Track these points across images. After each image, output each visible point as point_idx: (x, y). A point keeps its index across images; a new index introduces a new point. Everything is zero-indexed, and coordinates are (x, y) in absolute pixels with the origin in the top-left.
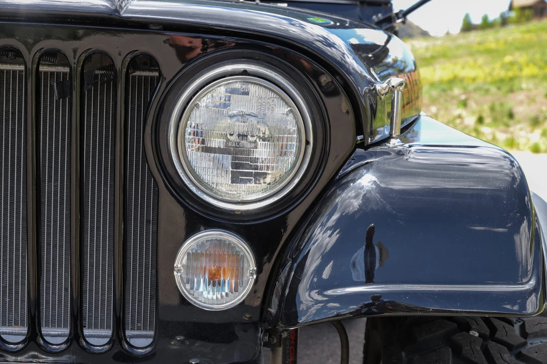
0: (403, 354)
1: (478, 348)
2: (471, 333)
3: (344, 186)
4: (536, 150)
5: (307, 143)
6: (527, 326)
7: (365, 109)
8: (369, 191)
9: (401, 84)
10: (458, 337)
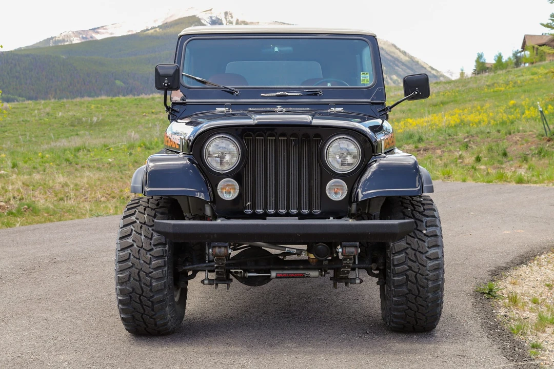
1: (410, 213)
2: (408, 209)
5: (360, 155)
7: (374, 145)
8: (376, 167)
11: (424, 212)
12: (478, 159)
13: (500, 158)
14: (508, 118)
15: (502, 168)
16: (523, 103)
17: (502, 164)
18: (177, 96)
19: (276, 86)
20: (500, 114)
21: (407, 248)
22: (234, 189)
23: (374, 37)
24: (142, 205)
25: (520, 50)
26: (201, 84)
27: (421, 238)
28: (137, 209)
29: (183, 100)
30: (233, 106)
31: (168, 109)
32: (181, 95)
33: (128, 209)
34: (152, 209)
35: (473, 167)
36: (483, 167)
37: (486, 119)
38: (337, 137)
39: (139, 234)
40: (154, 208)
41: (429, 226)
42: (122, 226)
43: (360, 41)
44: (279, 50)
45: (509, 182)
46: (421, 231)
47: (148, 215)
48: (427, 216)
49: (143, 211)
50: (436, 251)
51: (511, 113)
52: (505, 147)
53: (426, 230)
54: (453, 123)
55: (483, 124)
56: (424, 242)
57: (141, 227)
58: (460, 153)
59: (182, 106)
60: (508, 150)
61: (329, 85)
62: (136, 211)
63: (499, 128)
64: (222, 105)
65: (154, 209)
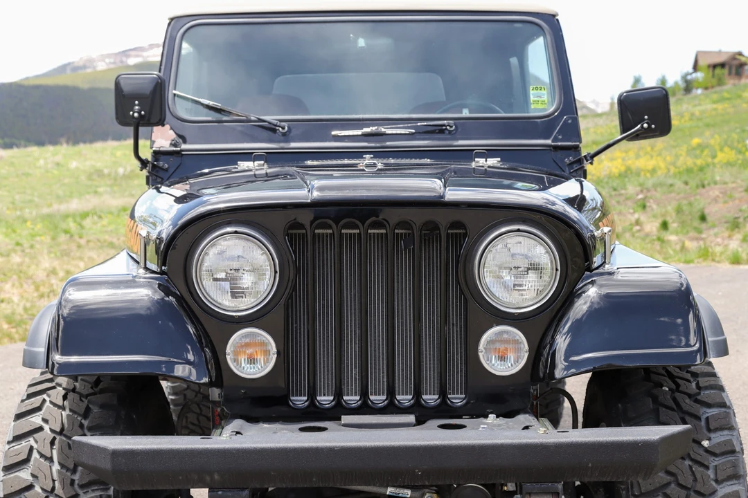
0: (620, 405)
1: (669, 397)
2: (664, 388)
3: (580, 295)
4: (736, 261)
5: (557, 270)
6: (700, 382)
7: (589, 245)
8: (593, 297)
9: (610, 231)
10: (655, 391)
11: (699, 394)
12: (665, 225)
13: (696, 223)
14: (695, 164)
15: (702, 239)
16: (712, 142)
17: (700, 232)
18: (163, 138)
19: (361, 116)
20: (682, 158)
21: (668, 484)
22: (267, 353)
23: (554, 16)
24: (60, 385)
25: (691, 70)
26: (212, 112)
27: (698, 458)
28: (49, 396)
29: (175, 145)
30: (270, 157)
31: (144, 163)
32: (172, 135)
33: (30, 396)
34: (81, 395)
35: (659, 239)
36: (673, 238)
37: (662, 165)
38: (504, 230)
39: (46, 458)
40: (85, 392)
41: (716, 430)
42: (11, 439)
43: (528, 25)
44: (366, 44)
45: (719, 262)
46: (698, 443)
47: (71, 410)
48: (709, 406)
49: (60, 402)
50: (735, 488)
51: (696, 157)
52: (701, 206)
53: (709, 439)
54: (615, 171)
55: (659, 173)
56: (707, 468)
57: (52, 443)
58: (636, 216)
59: (171, 159)
60: (706, 211)
61: (466, 113)
62: (44, 401)
63: (685, 178)
64: (248, 156)
65: (87, 396)
